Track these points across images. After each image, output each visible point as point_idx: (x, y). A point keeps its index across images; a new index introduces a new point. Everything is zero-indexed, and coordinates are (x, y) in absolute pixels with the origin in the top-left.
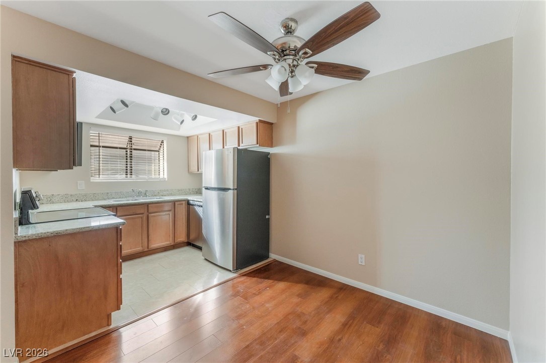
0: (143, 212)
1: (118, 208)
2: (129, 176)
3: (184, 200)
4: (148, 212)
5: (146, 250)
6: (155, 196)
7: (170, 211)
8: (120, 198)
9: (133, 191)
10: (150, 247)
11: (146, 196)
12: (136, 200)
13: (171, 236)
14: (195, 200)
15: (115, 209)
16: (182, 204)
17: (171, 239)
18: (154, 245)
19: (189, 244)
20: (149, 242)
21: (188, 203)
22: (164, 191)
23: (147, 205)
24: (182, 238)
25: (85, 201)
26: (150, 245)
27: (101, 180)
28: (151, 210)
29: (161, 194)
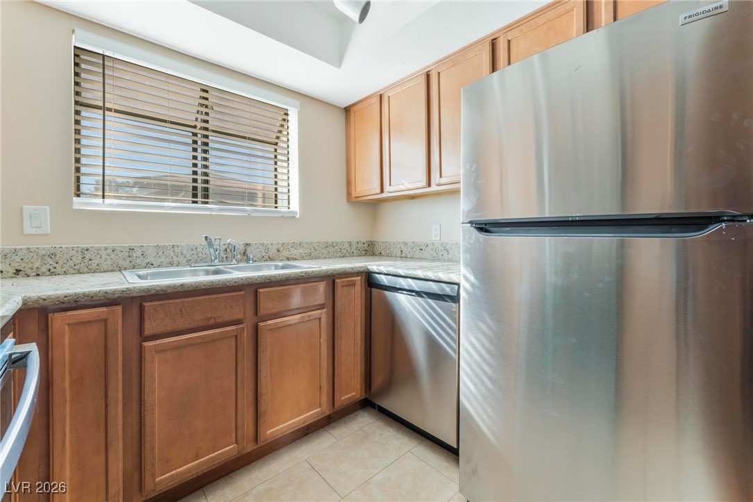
0: (239, 316)
1: (147, 304)
2: (199, 199)
3: (358, 273)
4: (256, 314)
5: (250, 447)
6: (271, 259)
7: (322, 307)
8: (171, 264)
9: (210, 244)
10: (262, 438)
11: (248, 260)
12: (217, 272)
13: (325, 389)
14: (401, 272)
15: (135, 311)
16: (353, 284)
17: (325, 399)
18: (276, 428)
19: (367, 404)
20: (261, 421)
21: (370, 280)
22: (294, 245)
23: (253, 289)
24: (352, 390)
25: (52, 273)
26: (261, 430)
27: (111, 205)
28: (266, 306)
29: (285, 253)
